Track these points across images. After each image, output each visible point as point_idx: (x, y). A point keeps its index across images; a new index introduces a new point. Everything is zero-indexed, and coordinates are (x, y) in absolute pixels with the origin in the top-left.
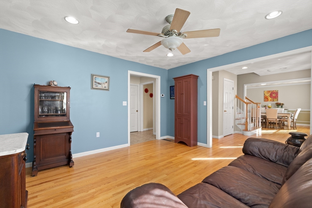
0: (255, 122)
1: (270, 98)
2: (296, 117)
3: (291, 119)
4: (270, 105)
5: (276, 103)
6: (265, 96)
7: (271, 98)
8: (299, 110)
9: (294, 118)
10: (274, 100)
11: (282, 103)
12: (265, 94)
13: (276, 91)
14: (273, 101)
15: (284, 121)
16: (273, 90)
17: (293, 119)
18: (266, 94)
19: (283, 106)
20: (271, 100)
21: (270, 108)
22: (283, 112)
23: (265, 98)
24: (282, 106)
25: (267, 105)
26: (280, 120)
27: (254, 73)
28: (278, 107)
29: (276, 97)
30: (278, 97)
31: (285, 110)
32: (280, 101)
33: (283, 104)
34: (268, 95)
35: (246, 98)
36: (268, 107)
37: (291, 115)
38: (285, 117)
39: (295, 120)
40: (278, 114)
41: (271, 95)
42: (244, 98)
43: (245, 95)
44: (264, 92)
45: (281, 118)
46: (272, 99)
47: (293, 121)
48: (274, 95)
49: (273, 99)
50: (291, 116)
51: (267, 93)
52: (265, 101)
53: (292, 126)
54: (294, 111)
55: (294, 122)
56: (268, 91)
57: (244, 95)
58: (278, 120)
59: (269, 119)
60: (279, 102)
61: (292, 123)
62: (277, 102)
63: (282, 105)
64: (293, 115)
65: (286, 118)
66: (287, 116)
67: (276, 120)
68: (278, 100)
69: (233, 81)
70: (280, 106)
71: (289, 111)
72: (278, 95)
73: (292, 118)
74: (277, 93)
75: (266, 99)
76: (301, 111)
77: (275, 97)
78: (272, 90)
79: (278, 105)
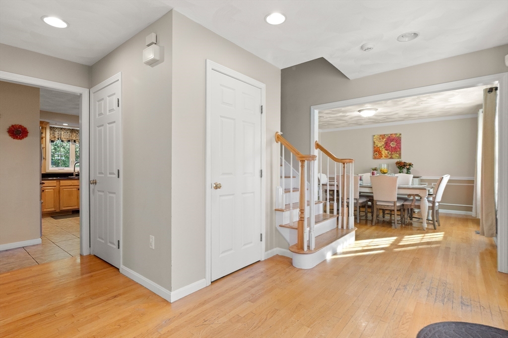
0: (338, 213)
1: (384, 152)
2: (439, 198)
3: (429, 201)
4: (384, 167)
5: (397, 163)
6: (374, 147)
7: (386, 152)
8: (446, 179)
9: (435, 198)
10: (394, 156)
11: (408, 162)
12: (374, 143)
13: (396, 134)
14: (391, 158)
15: (412, 207)
16: (391, 133)
17: (433, 203)
18: (377, 143)
19: (412, 168)
20: (386, 157)
21: (384, 173)
22: (410, 186)
23: (375, 151)
24: (408, 169)
25: (378, 167)
26: (403, 205)
27: (322, 61)
28: (400, 172)
29: (397, 149)
30: (400, 149)
31: (414, 177)
32: (404, 159)
33: (410, 165)
34: (380, 144)
35: (318, 146)
36: (381, 171)
37: (429, 191)
38: (414, 198)
39: (437, 204)
40: (399, 188)
41: (387, 145)
42: (313, 146)
43: (316, 137)
44: (373, 139)
45: (405, 200)
46: (390, 153)
47: (433, 208)
48: (392, 144)
49: (392, 154)
50: (427, 193)
51: (380, 139)
52: (375, 158)
53: (430, 218)
54: (435, 181)
55: (436, 208)
56: (381, 135)
57: (312, 139)
58: (398, 204)
59: (378, 203)
60: (403, 161)
61: (431, 211)
62: (398, 160)
63: (408, 167)
64: (431, 190)
65: (417, 198)
66: (417, 195)
67: (394, 206)
68: (400, 154)
69: (263, 86)
70: (405, 170)
71: (422, 181)
72: (400, 143)
73: (431, 199)
74: (398, 140)
75: (377, 153)
76: (450, 181)
77: (395, 148)
78: (388, 132)
79: (402, 167)
